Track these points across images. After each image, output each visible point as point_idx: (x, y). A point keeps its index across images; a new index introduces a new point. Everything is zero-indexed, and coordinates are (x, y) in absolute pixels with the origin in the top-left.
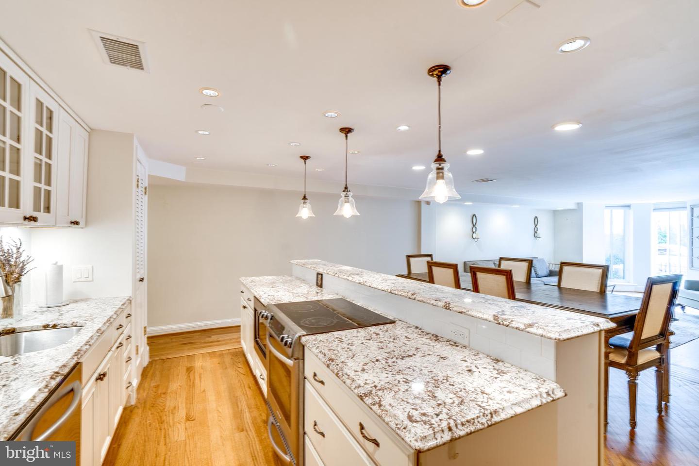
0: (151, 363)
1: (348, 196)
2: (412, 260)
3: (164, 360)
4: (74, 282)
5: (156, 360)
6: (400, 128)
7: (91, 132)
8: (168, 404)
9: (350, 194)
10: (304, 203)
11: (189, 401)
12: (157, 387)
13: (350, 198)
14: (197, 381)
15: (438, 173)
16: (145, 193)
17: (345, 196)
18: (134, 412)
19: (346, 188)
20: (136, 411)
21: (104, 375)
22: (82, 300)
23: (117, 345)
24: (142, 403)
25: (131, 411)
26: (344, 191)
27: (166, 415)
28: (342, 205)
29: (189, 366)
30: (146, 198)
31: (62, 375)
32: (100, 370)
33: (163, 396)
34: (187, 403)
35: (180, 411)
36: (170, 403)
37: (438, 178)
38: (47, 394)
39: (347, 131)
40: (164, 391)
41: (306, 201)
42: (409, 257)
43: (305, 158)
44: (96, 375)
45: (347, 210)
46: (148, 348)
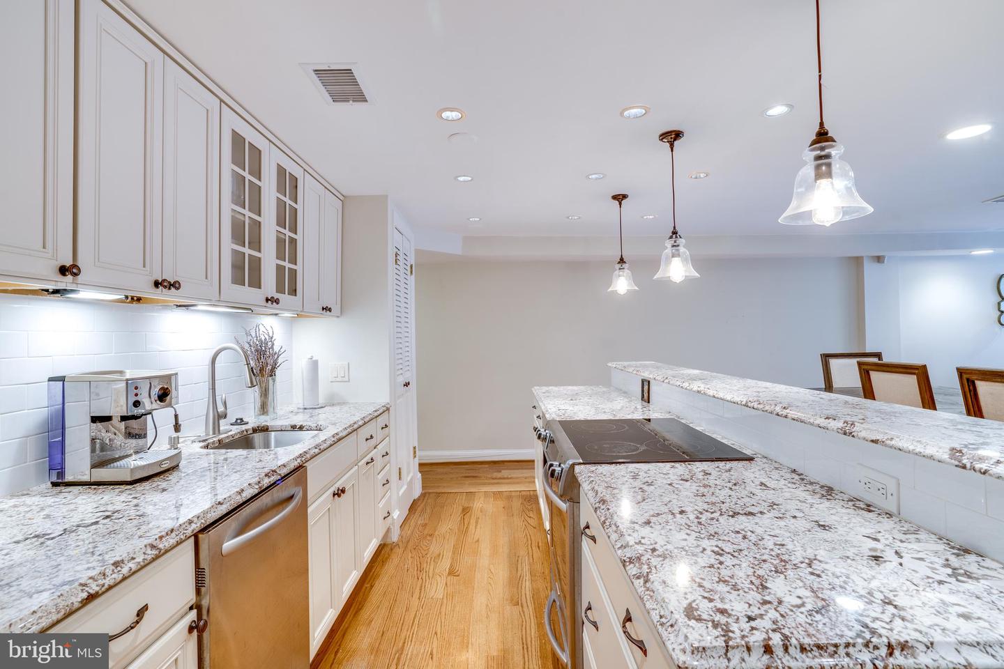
0: (423, 495)
1: (678, 246)
2: (834, 363)
3: (439, 494)
4: (332, 382)
5: (430, 493)
6: (771, 112)
7: (344, 200)
8: (432, 549)
9: (681, 241)
10: (620, 269)
11: (457, 551)
12: (425, 525)
13: (682, 249)
14: (472, 527)
15: (818, 167)
16: (411, 272)
17: (673, 246)
18: (394, 551)
19: (675, 233)
20: (397, 550)
21: (343, 491)
22: (339, 404)
23: (367, 459)
24: (405, 542)
25: (392, 550)
26: (671, 237)
27: (427, 562)
28: (668, 262)
29: (466, 505)
30: (412, 279)
31: (280, 475)
32: (339, 485)
33: (428, 538)
34: (454, 553)
35: (443, 560)
36: (434, 548)
37: (819, 176)
38: (256, 491)
39: (672, 137)
40: (430, 533)
41: (624, 265)
42: (826, 358)
43: (620, 198)
44: (333, 489)
45: (677, 270)
46: (419, 475)
